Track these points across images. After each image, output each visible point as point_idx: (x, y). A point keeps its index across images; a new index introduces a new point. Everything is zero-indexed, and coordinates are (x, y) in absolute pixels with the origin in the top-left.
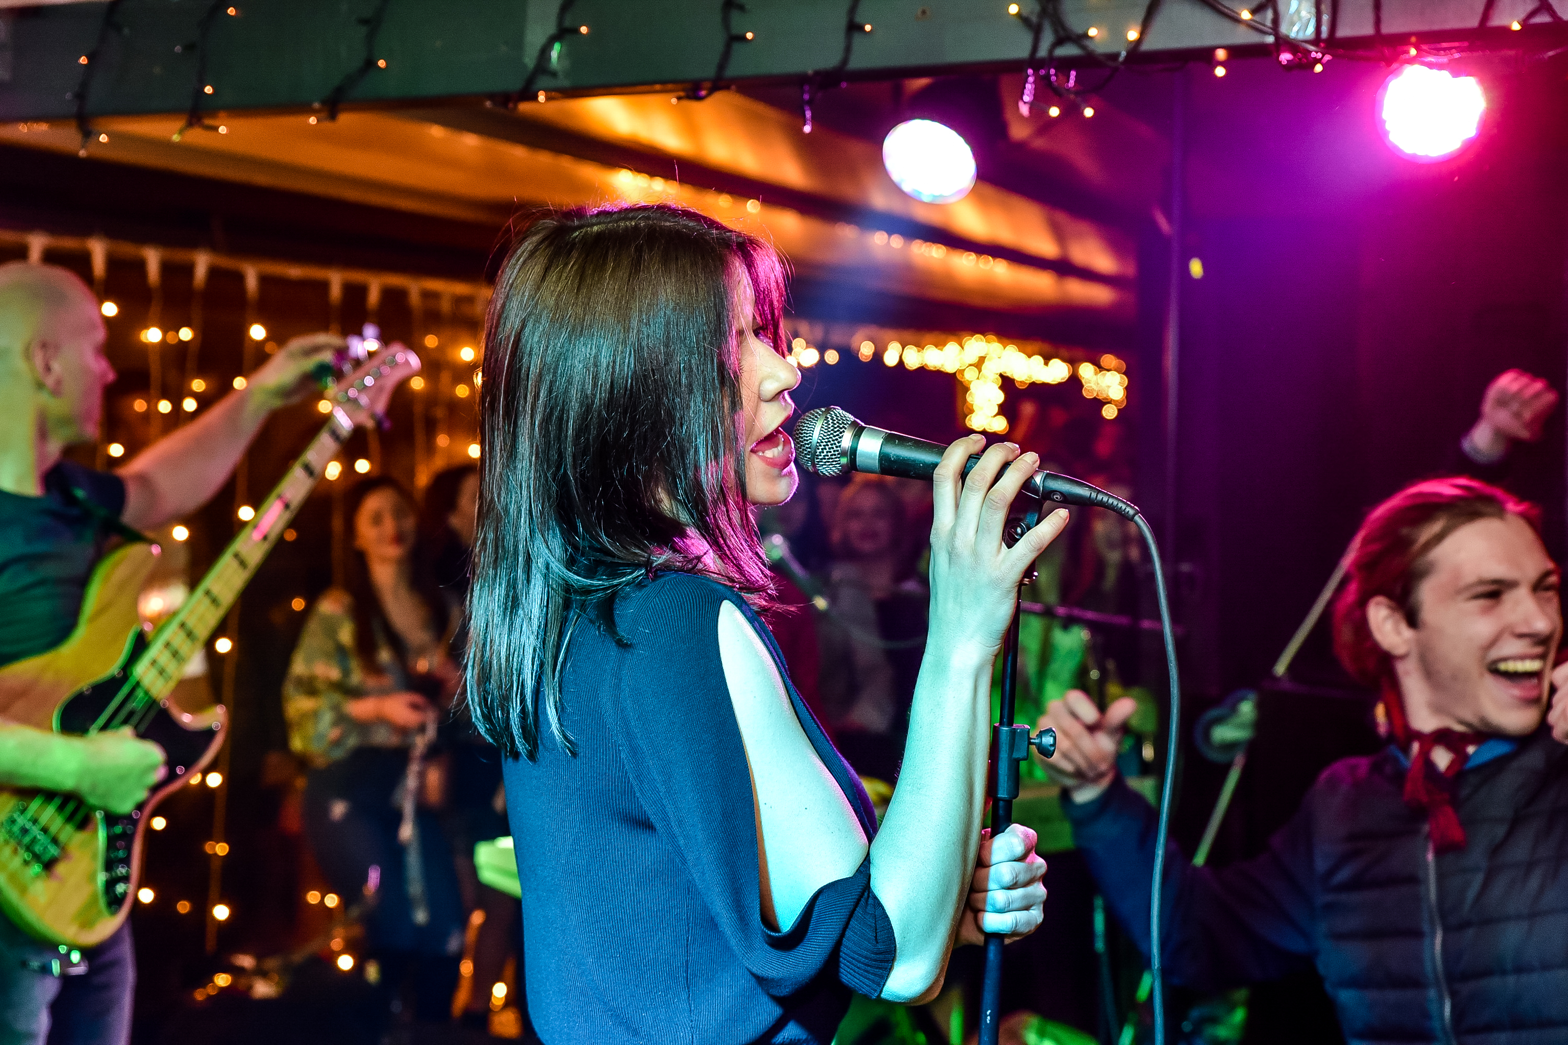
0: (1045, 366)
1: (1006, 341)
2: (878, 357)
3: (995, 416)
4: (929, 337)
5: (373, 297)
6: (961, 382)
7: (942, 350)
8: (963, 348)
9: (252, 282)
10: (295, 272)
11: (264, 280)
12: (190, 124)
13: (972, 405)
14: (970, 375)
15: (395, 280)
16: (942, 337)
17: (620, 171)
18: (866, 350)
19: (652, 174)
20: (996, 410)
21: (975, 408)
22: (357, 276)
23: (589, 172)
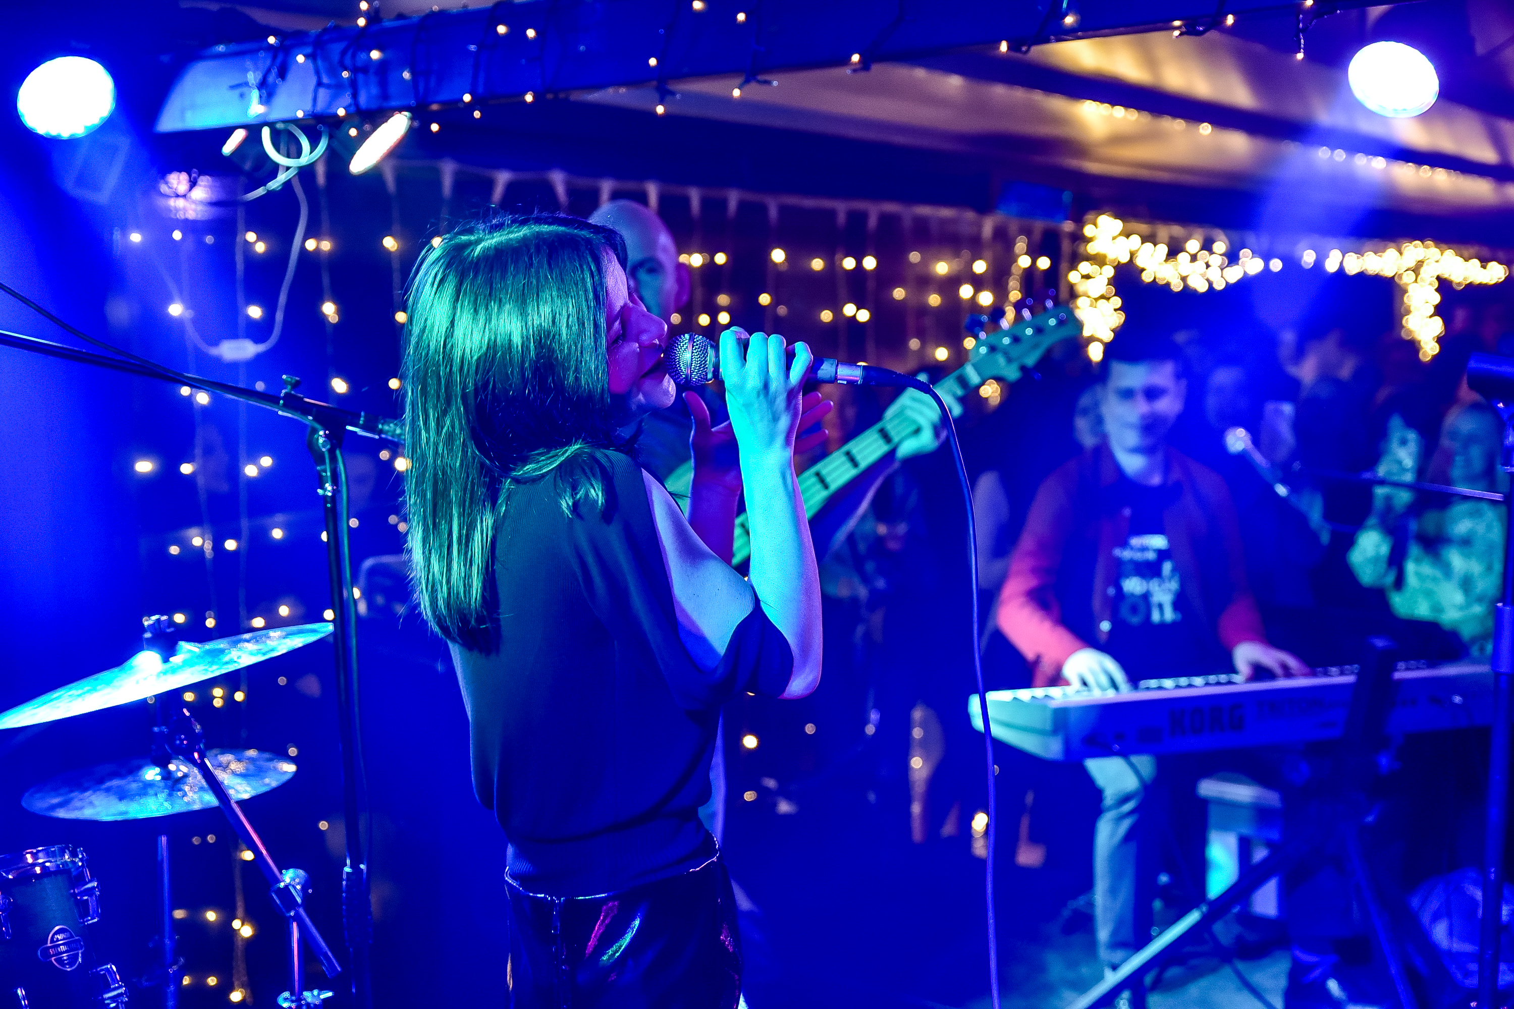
0: (1482, 269)
1: (1443, 246)
2: (1319, 265)
3: (1431, 316)
4: (1369, 244)
5: (873, 222)
6: (1398, 286)
7: (1380, 256)
8: (1401, 254)
9: (773, 212)
10: (809, 203)
11: (784, 210)
12: (747, 81)
13: (1409, 306)
14: (1407, 279)
15: (891, 207)
16: (1382, 244)
17: (1084, 102)
18: (1308, 258)
19: (1113, 103)
20: (1432, 311)
21: (1412, 309)
22: (859, 205)
23: (1058, 104)
